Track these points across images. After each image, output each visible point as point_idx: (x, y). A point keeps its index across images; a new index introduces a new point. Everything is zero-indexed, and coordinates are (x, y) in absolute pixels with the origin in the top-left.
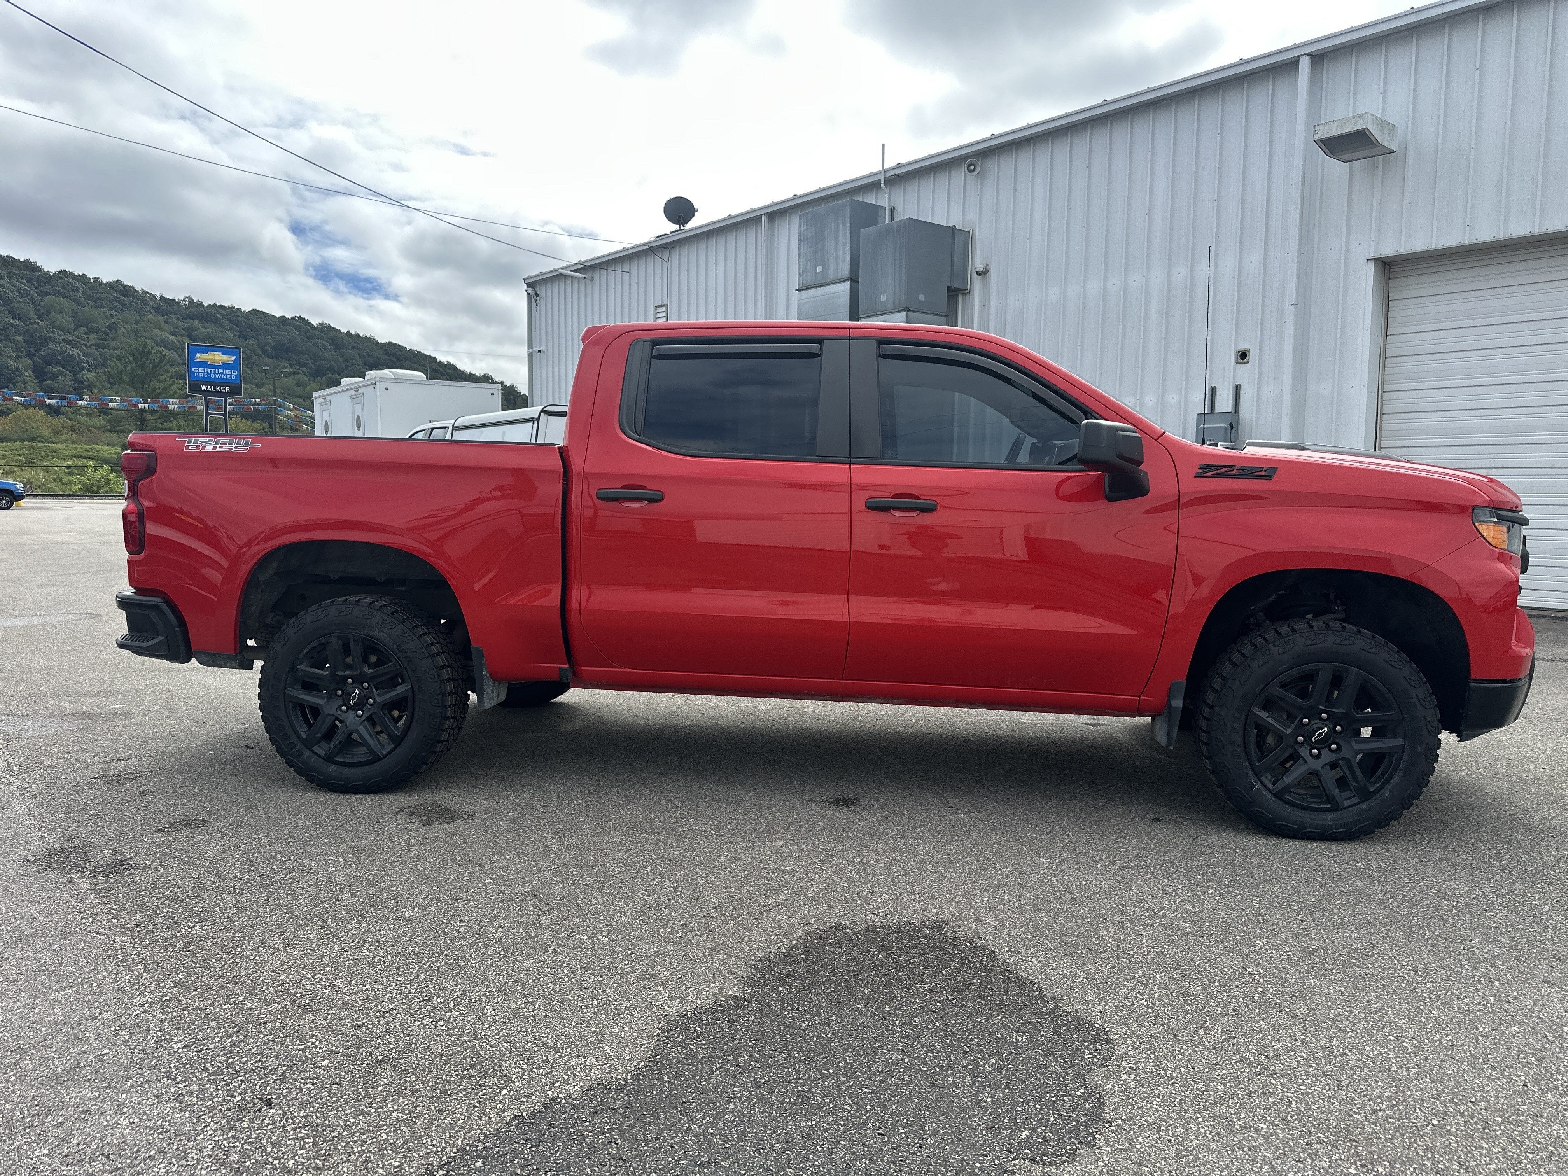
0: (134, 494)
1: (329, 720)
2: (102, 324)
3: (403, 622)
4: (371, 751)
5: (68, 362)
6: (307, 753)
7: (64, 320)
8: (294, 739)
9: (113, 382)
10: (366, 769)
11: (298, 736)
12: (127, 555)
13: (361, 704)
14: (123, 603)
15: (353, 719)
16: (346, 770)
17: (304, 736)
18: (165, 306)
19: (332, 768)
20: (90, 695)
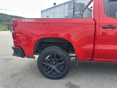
0: (14, 29)
1: (50, 67)
2: (5, 17)
3: (63, 51)
4: (57, 73)
5: (2, 20)
6: (46, 73)
7: (2, 17)
8: (44, 71)
9: (6, 22)
10: (57, 76)
11: (45, 70)
12: (13, 40)
13: (55, 65)
14: (13, 48)
15: (54, 67)
16: (53, 76)
17: (46, 70)
18: (10, 16)
19: (51, 75)
20: (7, 55)
